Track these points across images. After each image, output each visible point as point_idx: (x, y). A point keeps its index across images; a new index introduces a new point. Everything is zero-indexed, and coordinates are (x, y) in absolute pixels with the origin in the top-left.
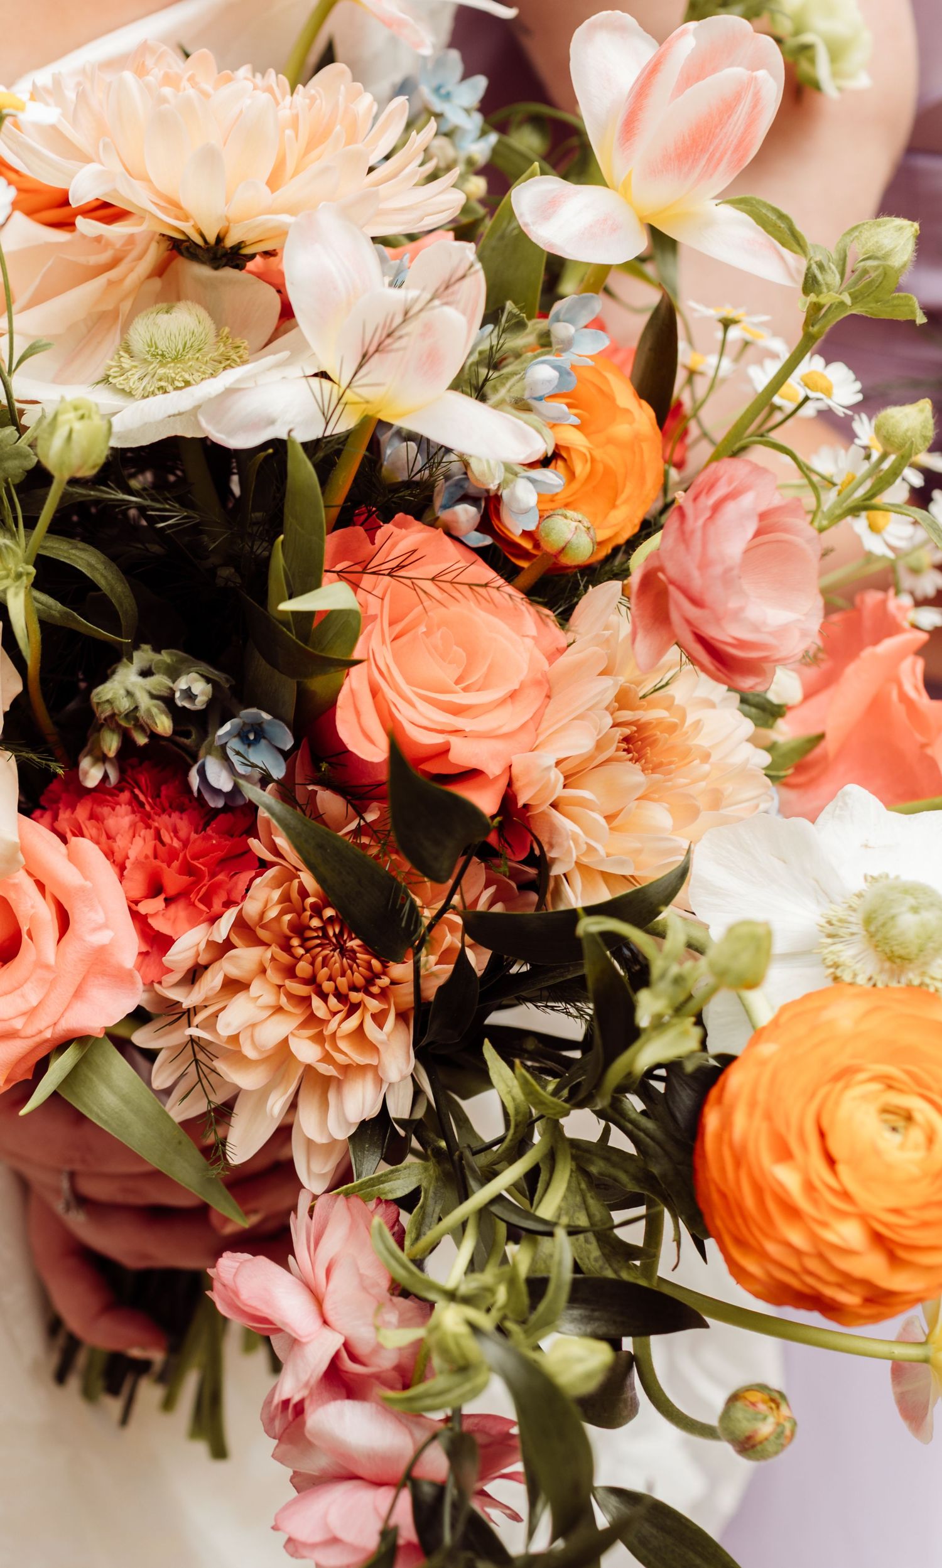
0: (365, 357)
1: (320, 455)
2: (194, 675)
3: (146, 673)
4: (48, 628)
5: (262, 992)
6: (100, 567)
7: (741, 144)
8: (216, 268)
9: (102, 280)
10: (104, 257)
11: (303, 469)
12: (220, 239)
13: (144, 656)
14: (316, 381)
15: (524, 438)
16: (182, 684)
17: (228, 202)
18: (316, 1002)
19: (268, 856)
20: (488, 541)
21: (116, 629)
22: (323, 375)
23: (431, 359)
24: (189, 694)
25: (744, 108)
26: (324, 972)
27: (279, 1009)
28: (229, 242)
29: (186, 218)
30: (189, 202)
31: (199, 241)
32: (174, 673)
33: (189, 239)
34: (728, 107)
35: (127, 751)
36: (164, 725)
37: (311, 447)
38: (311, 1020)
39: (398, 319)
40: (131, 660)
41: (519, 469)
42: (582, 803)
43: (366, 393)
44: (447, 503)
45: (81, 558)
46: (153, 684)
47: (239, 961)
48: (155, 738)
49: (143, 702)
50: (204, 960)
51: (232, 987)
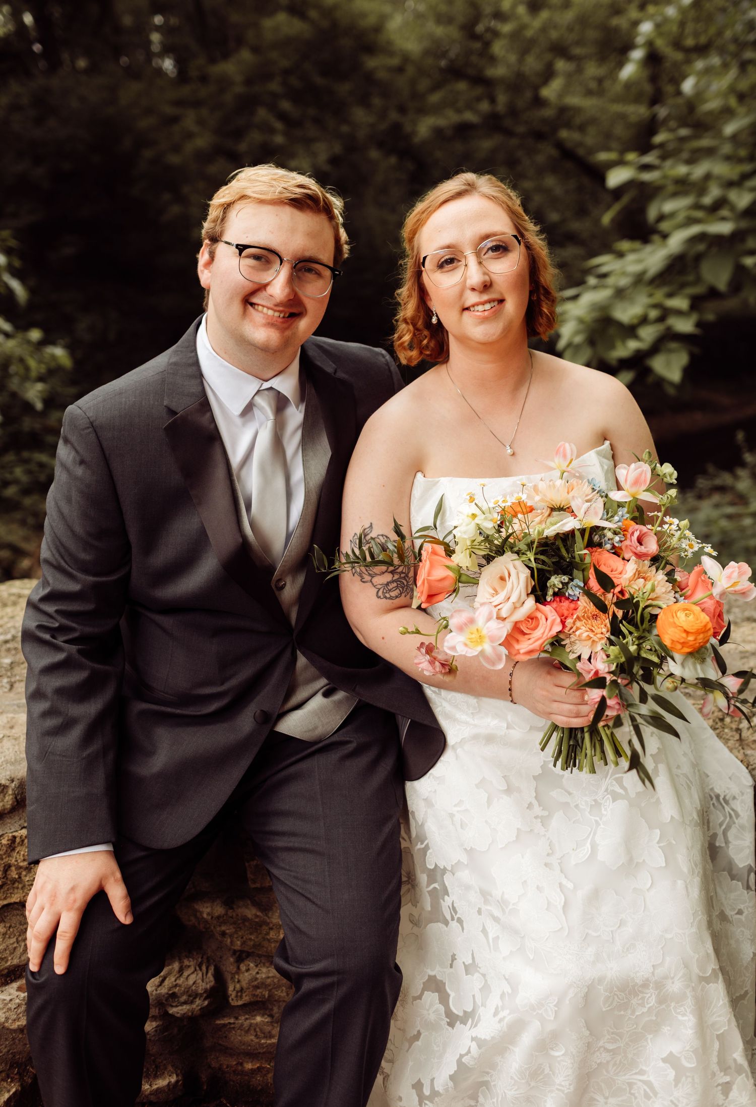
0: (585, 513)
1: (581, 532)
2: (565, 576)
4: (538, 570)
5: (583, 628)
6: (546, 558)
7: (645, 481)
8: (560, 512)
11: (578, 534)
12: (560, 506)
13: (555, 576)
18: (593, 629)
19: (581, 605)
20: (613, 550)
21: (550, 568)
23: (596, 516)
24: (564, 579)
25: (643, 475)
27: (587, 631)
28: (562, 506)
29: (554, 502)
31: (556, 507)
32: (561, 577)
34: (641, 475)
35: (555, 592)
36: (560, 586)
37: (579, 530)
40: (553, 576)
44: (605, 545)
45: (542, 557)
46: (558, 579)
47: (578, 624)
48: (559, 589)
49: (556, 583)
50: (572, 625)
51: (578, 629)
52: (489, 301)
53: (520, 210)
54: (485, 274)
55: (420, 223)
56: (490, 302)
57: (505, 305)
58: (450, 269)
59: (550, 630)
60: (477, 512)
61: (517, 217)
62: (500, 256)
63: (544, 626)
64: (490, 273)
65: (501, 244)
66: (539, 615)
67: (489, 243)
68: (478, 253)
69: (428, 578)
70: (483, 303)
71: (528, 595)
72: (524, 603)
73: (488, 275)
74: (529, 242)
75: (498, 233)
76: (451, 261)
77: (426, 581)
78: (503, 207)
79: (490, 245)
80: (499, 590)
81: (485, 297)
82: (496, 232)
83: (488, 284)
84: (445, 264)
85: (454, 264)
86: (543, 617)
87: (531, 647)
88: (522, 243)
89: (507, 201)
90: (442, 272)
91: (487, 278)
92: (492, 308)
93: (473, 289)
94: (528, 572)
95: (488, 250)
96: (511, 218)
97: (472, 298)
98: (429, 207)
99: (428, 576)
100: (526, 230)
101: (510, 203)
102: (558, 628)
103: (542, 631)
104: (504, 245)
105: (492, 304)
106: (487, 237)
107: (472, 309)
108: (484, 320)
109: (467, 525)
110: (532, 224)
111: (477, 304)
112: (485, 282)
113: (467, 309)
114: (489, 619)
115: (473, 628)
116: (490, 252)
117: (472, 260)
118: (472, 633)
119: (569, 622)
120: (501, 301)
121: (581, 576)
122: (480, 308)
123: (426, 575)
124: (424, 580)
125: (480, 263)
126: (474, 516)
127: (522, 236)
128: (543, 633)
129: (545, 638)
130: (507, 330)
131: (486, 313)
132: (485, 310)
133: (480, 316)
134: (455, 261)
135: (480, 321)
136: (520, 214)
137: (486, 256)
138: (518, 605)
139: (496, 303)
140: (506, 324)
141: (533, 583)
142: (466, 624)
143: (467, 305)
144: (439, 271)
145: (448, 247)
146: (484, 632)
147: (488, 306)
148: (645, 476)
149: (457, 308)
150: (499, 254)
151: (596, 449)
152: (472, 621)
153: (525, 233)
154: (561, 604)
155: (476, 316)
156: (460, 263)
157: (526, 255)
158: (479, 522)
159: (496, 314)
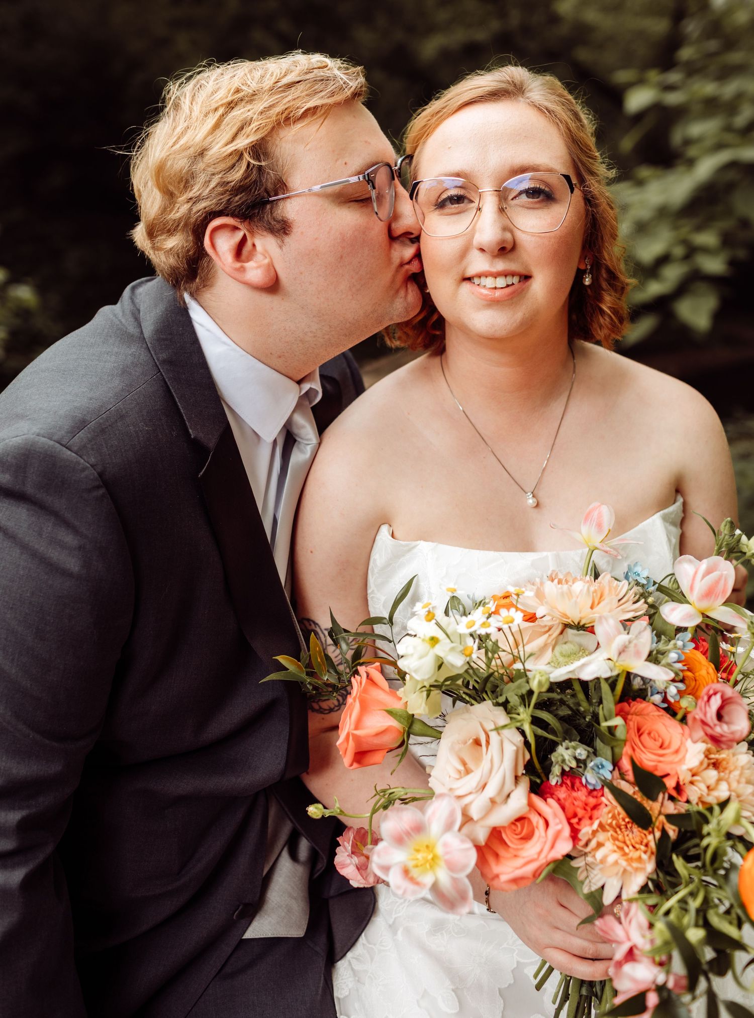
0: (620, 654)
1: (610, 681)
2: (581, 748)
3: (567, 749)
4: (537, 737)
5: (609, 846)
6: (551, 718)
7: (724, 591)
8: (578, 631)
9: (547, 635)
10: (547, 629)
11: (605, 687)
12: (579, 623)
13: (566, 743)
14: (607, 661)
15: (667, 674)
16: (578, 751)
17: (580, 613)
18: (626, 849)
19: (607, 803)
20: (666, 705)
21: (556, 736)
22: (609, 659)
23: (638, 654)
24: (580, 754)
25: (722, 582)
26: (627, 838)
27: (615, 851)
28: (581, 624)
29: (569, 618)
30: (569, 614)
31: (573, 624)
32: (575, 748)
33: (570, 624)
34: (717, 582)
35: (563, 773)
36: (574, 764)
37: (607, 679)
38: (625, 854)
39: (627, 643)
40: (562, 745)
41: (670, 682)
42: (697, 781)
43: (621, 663)
44: (652, 695)
45: (545, 715)
46: (570, 752)
47: (601, 836)
48: (571, 768)
49: (567, 757)
50: (591, 837)
51: (600, 845)
52: (505, 274)
53: (591, 141)
54: (505, 229)
55: (426, 132)
56: (506, 276)
57: (530, 285)
58: (454, 211)
59: (553, 847)
60: (440, 635)
61: (581, 149)
62: (537, 206)
63: (542, 840)
64: (515, 230)
65: (543, 187)
66: (535, 819)
67: (525, 182)
68: (502, 195)
69: (357, 732)
70: (496, 275)
71: (517, 779)
72: (508, 796)
73: (511, 232)
74: (590, 192)
75: (541, 168)
76: (459, 199)
77: (351, 738)
78: (559, 129)
79: (526, 185)
80: (471, 765)
81: (500, 265)
82: (538, 166)
83: (509, 247)
84: (448, 203)
85: (462, 205)
86: (541, 823)
87: (518, 873)
88: (576, 191)
89: (569, 121)
90: (441, 215)
91: (508, 236)
92: (508, 286)
93: (482, 250)
94: (519, 739)
95: (521, 193)
96: (568, 148)
97: (478, 263)
98: (443, 108)
99: (356, 728)
100: (592, 173)
101: (572, 125)
102: (564, 847)
103: (537, 848)
104: (547, 189)
105: (510, 280)
106: (523, 170)
107: (476, 281)
108: (493, 303)
109: (421, 657)
110: (604, 166)
111: (486, 275)
112: (503, 241)
113: (469, 279)
114: (448, 827)
115: (421, 840)
116: (524, 196)
117: (489, 204)
118: (418, 851)
119: (586, 831)
120: (526, 278)
121: (609, 753)
122: (489, 282)
123: (352, 727)
124: (348, 735)
125: (502, 210)
126: (434, 640)
127: (582, 180)
128: (540, 853)
129: (542, 860)
130: (526, 326)
131: (498, 293)
132: (495, 288)
133: (486, 295)
134: (466, 201)
135: (485, 303)
136: (587, 146)
137: (515, 202)
138: (498, 800)
139: (516, 280)
140: (527, 316)
141: (528, 757)
142: (408, 834)
143: (470, 272)
144: (437, 212)
145: (458, 175)
146: (439, 850)
147: (501, 282)
148: (725, 585)
149: (455, 275)
150: (536, 203)
151: (662, 512)
152: (419, 828)
153: (587, 177)
154: (575, 794)
155: (481, 294)
156: (473, 205)
157: (582, 210)
158: (441, 655)
159: (512, 298)
